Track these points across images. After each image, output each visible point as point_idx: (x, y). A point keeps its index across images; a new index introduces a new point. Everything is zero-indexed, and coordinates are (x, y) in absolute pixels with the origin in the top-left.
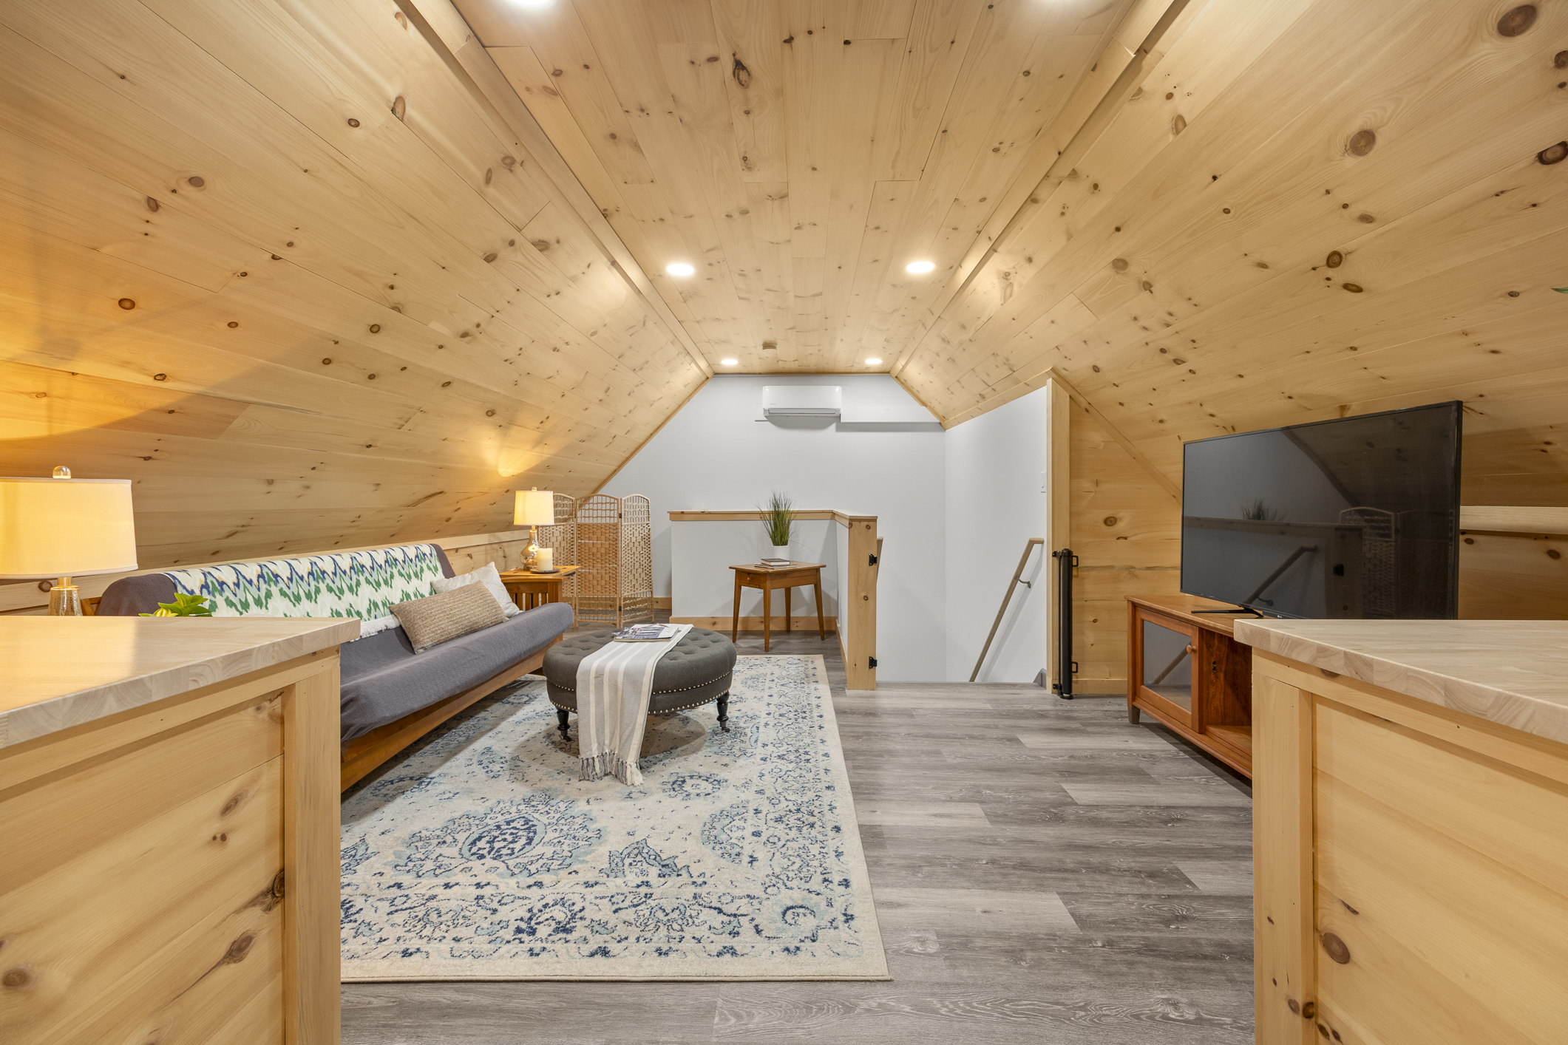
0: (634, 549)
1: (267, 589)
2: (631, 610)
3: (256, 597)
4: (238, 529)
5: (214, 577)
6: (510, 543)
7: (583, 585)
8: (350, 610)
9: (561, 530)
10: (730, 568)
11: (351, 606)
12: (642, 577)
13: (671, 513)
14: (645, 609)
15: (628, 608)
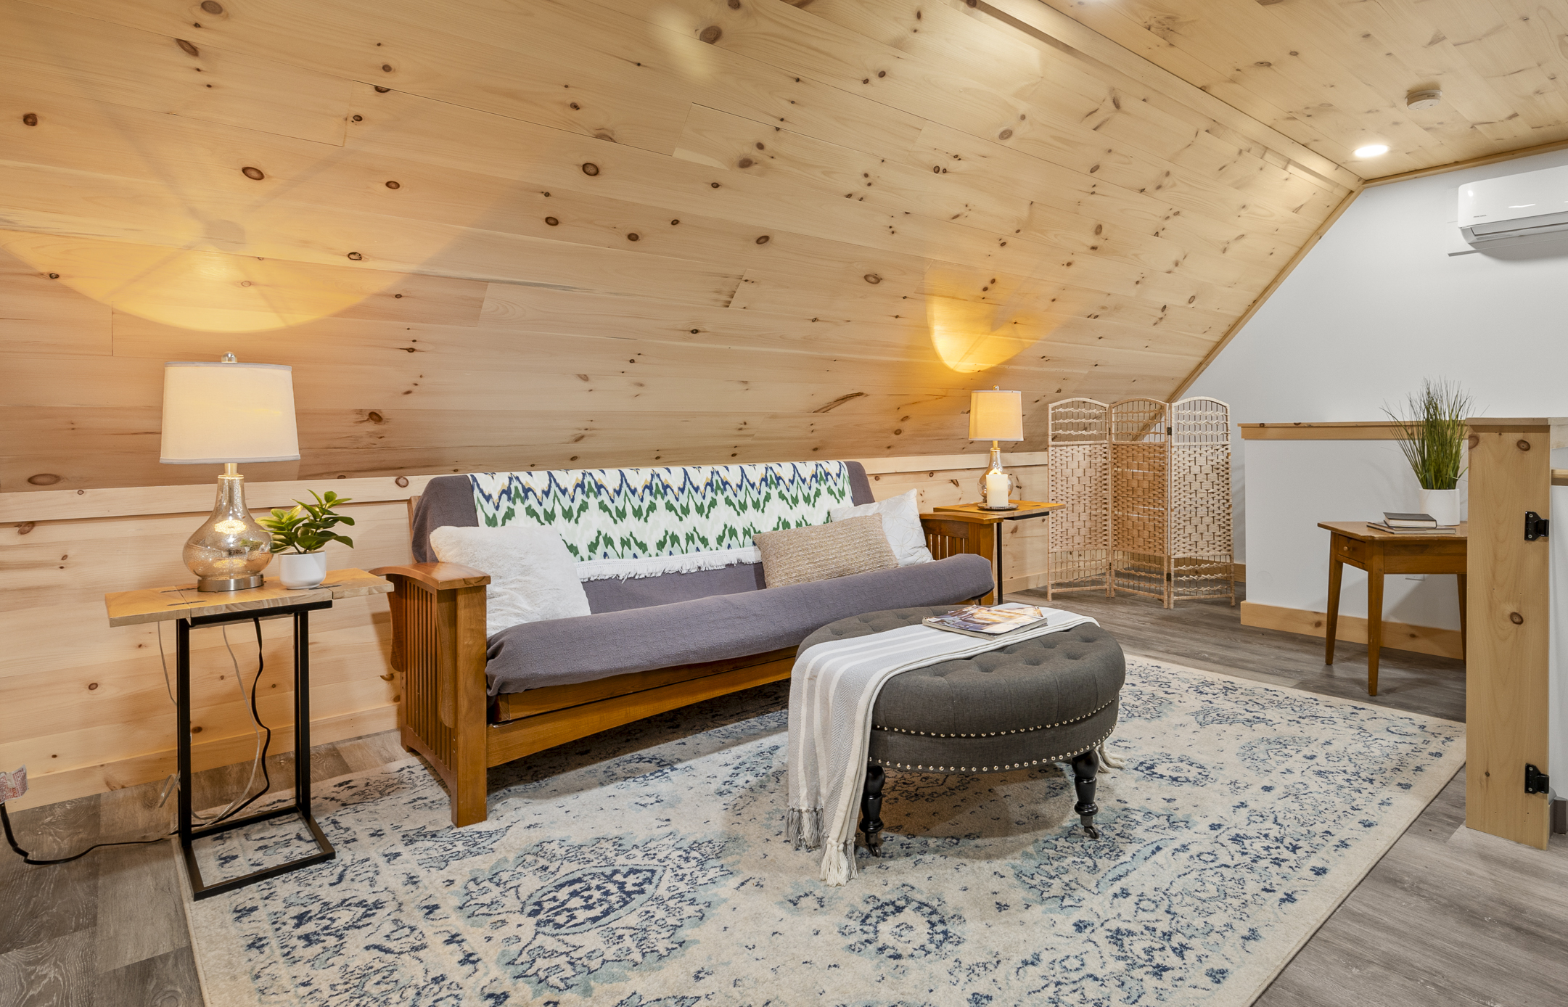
0: (1196, 486)
1: (583, 501)
2: (1190, 582)
3: (567, 509)
4: (583, 432)
5: (520, 483)
6: (1028, 469)
7: (1120, 536)
8: (692, 535)
9: (1087, 452)
10: (1320, 525)
11: (695, 530)
12: (1211, 530)
13: (1244, 427)
14: (1217, 581)
15: (1184, 578)
